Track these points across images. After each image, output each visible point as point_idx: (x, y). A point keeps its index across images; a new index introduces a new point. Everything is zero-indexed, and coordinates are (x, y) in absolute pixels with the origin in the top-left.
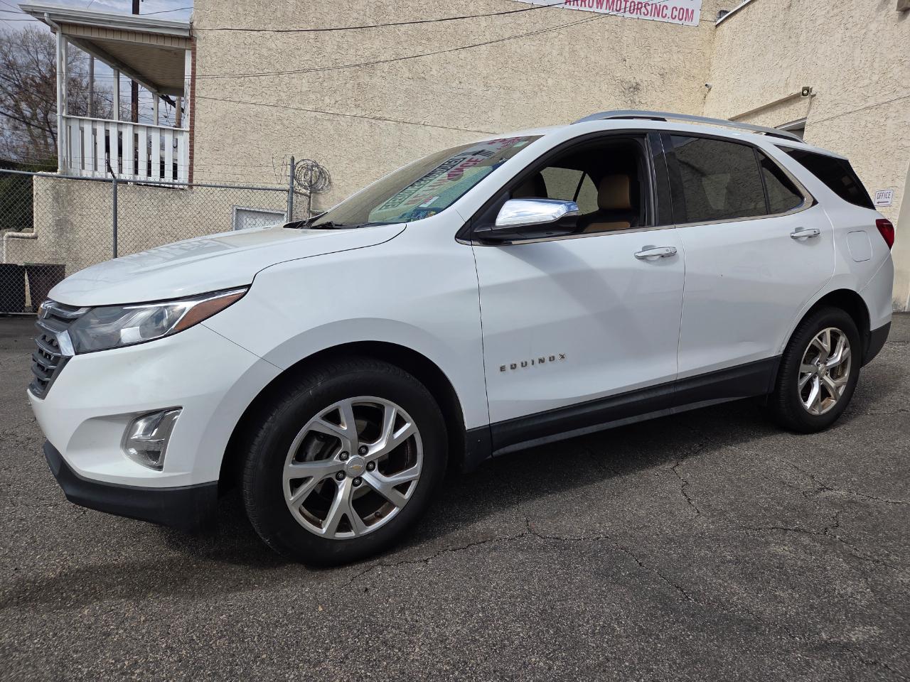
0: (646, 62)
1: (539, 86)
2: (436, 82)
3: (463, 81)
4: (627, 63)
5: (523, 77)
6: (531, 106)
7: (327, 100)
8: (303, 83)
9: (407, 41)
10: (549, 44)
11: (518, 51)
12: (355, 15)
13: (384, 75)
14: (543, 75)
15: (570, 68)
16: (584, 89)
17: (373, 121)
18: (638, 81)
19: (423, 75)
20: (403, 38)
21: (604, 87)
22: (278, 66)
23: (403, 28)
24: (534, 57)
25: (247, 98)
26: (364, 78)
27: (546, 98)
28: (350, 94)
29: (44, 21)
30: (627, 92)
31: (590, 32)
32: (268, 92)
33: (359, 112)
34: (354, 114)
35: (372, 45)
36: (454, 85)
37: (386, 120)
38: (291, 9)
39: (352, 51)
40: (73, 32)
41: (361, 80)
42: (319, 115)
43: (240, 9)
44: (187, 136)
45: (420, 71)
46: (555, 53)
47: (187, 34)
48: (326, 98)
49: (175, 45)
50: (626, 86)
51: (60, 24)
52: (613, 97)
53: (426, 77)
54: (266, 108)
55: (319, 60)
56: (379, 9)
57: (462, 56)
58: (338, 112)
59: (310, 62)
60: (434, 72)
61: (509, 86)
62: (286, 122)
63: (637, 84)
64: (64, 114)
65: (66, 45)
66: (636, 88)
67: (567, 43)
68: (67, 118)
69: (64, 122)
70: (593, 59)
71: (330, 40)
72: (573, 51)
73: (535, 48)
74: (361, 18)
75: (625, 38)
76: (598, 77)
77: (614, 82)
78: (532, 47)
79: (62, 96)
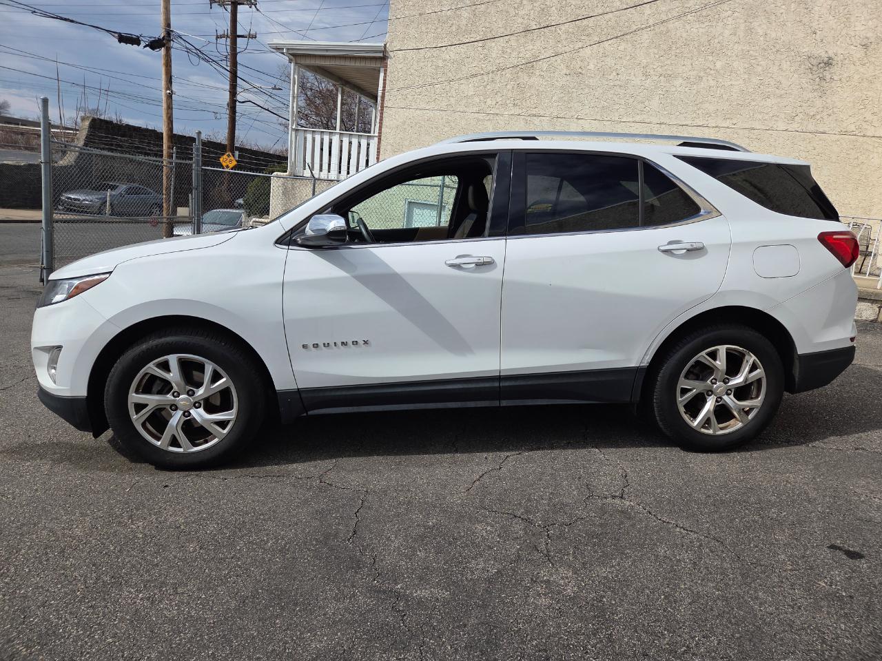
0: (844, 32)
1: (705, 70)
2: (593, 75)
3: (620, 72)
4: (818, 35)
5: (688, 62)
6: (695, 92)
7: (489, 102)
8: (469, 88)
9: (567, 39)
10: (720, 24)
11: (684, 35)
12: (520, 20)
13: (542, 73)
14: (711, 58)
15: (744, 48)
16: (760, 69)
17: (529, 118)
18: (831, 54)
19: (580, 70)
20: (564, 36)
21: (785, 66)
22: (450, 75)
23: (563, 27)
24: (702, 40)
25: (423, 106)
26: (524, 78)
27: (712, 83)
28: (510, 94)
29: (283, 53)
30: (815, 68)
31: (773, 6)
32: (440, 99)
33: (518, 111)
34: (512, 112)
35: (533, 46)
36: (611, 77)
37: (541, 116)
38: (464, 22)
39: (514, 54)
40: (303, 61)
41: (521, 80)
42: (481, 116)
43: (424, 28)
44: (376, 139)
45: (578, 66)
46: (727, 33)
47: (381, 55)
48: (488, 100)
49: (373, 65)
50: (814, 62)
51: (294, 55)
52: (796, 76)
53: (583, 72)
54: (438, 113)
55: (485, 66)
56: (544, 11)
57: (621, 48)
58: (498, 112)
59: (477, 68)
60: (591, 66)
61: (670, 73)
62: (453, 125)
63: (830, 58)
64: (294, 127)
65: (299, 70)
66: (828, 63)
67: (742, 21)
68: (297, 130)
69: (294, 133)
70: (774, 35)
71: (495, 47)
72: (750, 30)
73: (704, 30)
74: (525, 22)
75: (816, 8)
76: (778, 56)
77: (799, 59)
78: (701, 30)
79: (293, 112)
